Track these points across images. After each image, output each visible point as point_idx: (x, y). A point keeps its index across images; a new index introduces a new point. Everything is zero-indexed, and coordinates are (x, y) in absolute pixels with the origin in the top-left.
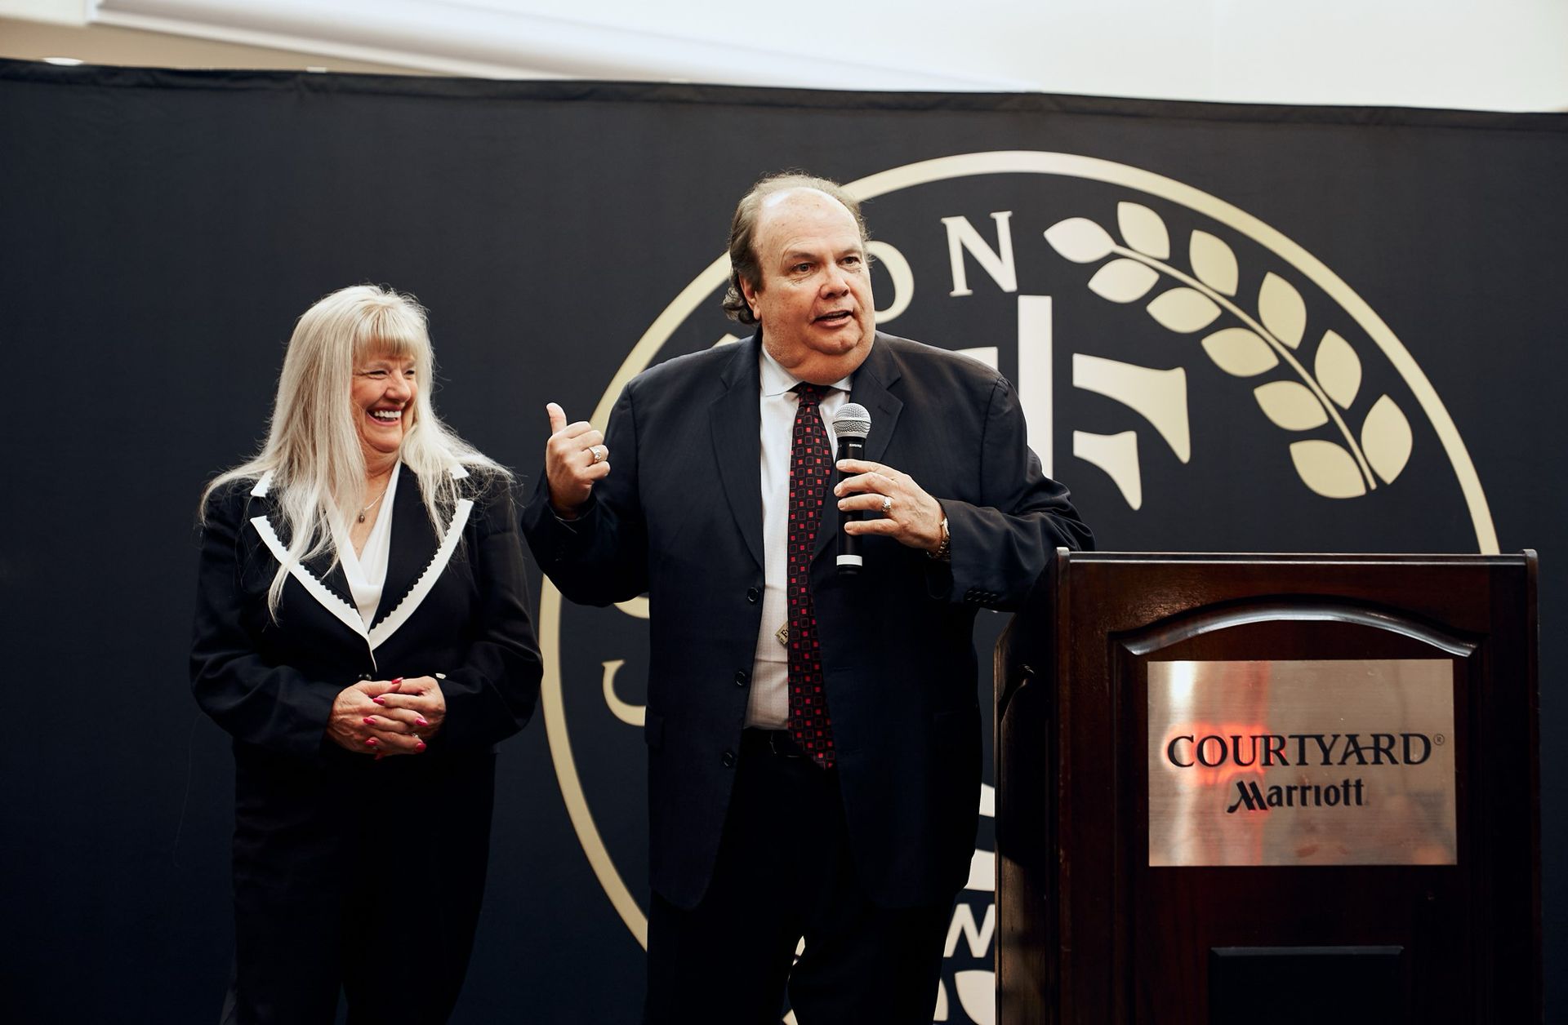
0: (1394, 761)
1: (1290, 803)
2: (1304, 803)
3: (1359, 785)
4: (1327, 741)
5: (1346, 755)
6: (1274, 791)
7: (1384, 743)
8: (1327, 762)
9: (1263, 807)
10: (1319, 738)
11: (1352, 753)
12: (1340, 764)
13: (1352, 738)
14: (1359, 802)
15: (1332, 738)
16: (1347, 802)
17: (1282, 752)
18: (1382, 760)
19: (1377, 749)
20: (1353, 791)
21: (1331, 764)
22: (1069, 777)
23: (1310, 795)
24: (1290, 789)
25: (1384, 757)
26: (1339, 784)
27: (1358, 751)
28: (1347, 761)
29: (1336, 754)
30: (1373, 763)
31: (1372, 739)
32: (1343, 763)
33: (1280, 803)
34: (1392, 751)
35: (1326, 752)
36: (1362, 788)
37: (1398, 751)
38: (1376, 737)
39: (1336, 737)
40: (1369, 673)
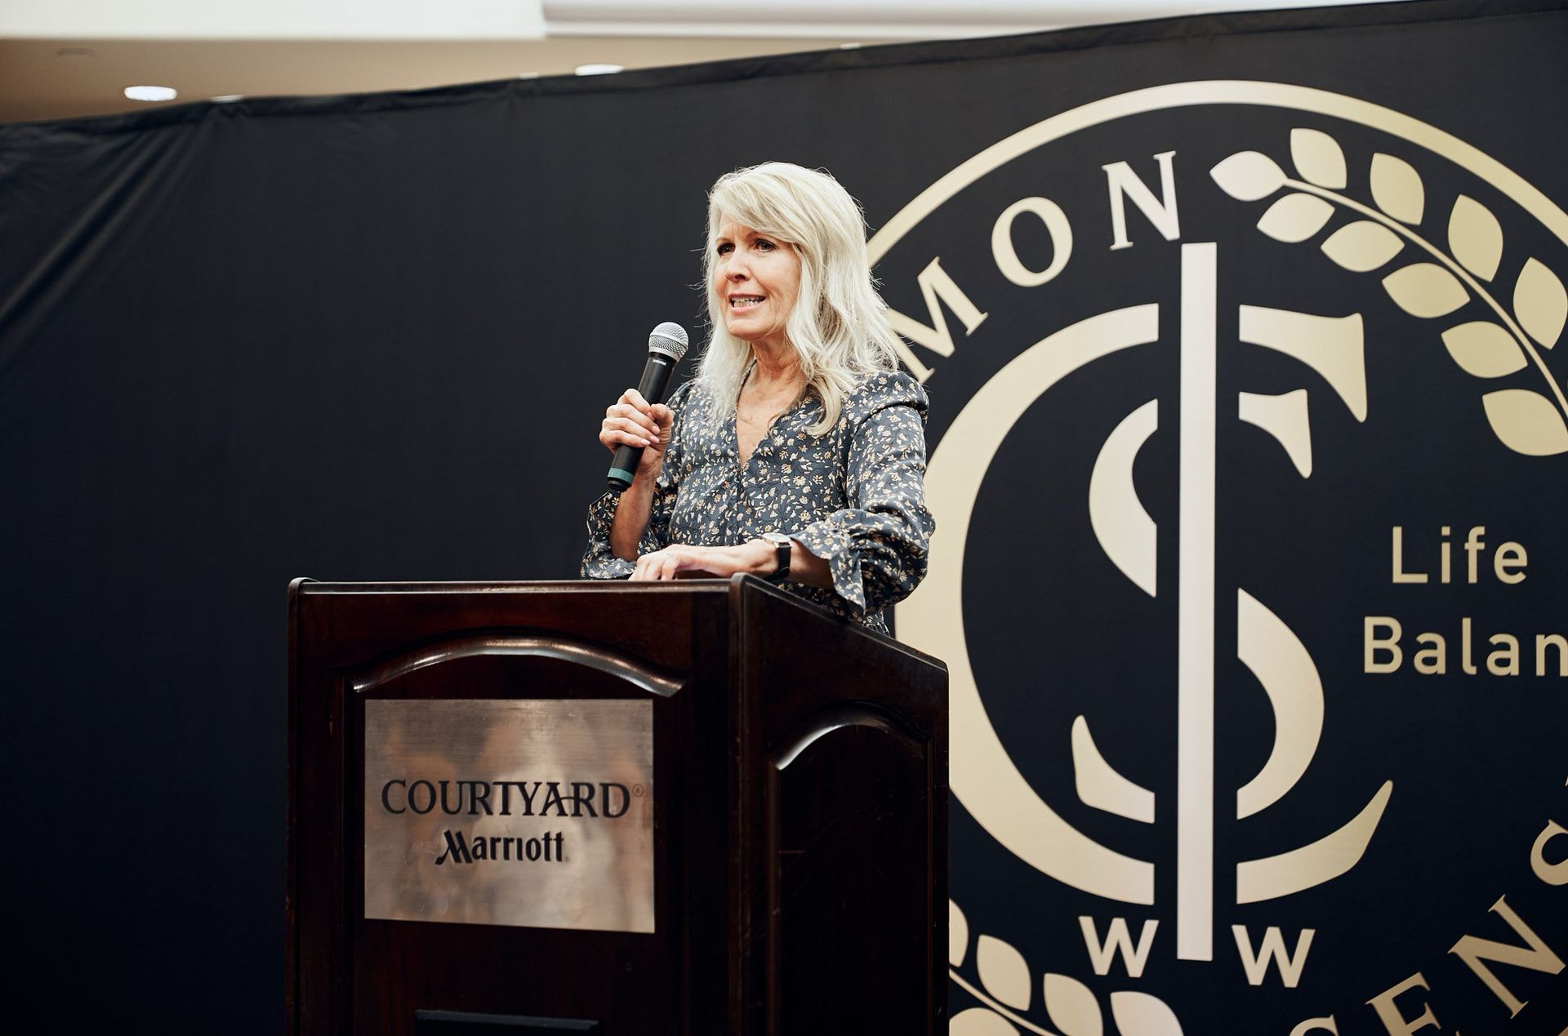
0: (593, 814)
1: (494, 857)
2: (506, 857)
3: (559, 838)
4: (530, 789)
5: (547, 806)
6: (479, 842)
7: (584, 793)
8: (528, 812)
9: (469, 860)
10: (522, 785)
11: (552, 803)
12: (541, 815)
13: (553, 787)
14: (559, 858)
15: (534, 786)
16: (548, 858)
17: (486, 799)
18: (581, 812)
19: (577, 799)
20: (553, 844)
21: (532, 814)
22: (295, 820)
23: (513, 847)
24: (494, 841)
25: (583, 808)
26: (541, 837)
27: (558, 800)
28: (548, 812)
29: (537, 805)
30: (573, 815)
31: (572, 789)
32: (544, 813)
33: (484, 856)
34: (591, 801)
35: (528, 801)
36: (563, 842)
37: (597, 803)
38: (577, 786)
39: (538, 784)
40: (570, 715)
